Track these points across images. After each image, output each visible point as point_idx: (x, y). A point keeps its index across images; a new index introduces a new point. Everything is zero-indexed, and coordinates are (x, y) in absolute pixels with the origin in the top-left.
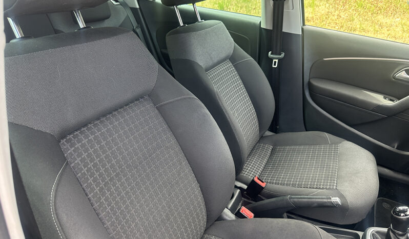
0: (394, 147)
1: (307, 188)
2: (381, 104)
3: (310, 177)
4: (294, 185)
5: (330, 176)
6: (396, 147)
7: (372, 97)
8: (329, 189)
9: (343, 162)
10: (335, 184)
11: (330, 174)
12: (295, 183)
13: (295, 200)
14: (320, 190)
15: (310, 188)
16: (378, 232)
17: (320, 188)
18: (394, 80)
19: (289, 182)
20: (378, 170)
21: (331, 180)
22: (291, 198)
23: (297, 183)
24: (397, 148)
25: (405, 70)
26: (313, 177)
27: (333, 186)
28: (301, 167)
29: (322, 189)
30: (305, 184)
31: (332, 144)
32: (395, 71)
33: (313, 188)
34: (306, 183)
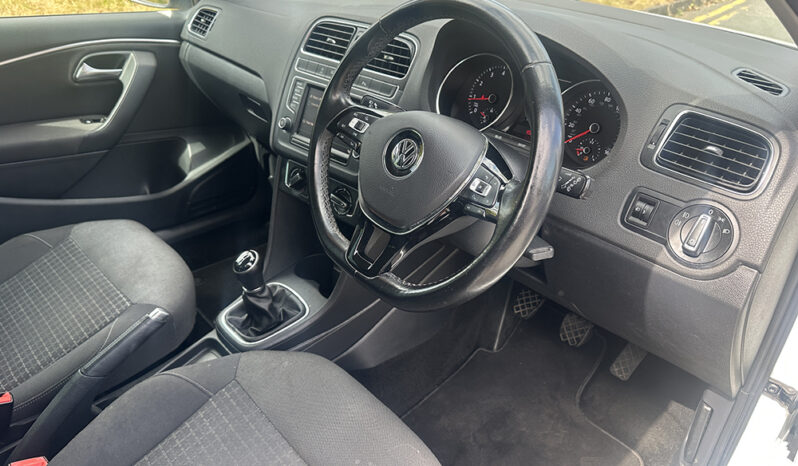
0: (145, 194)
1: (86, 339)
2: (86, 134)
3: (73, 321)
4: (58, 355)
5: (104, 295)
6: (148, 191)
7: (64, 128)
8: (122, 312)
9: (102, 260)
10: (124, 299)
11: (101, 291)
12: (55, 350)
13: (97, 366)
14: (112, 325)
15: (90, 336)
16: (231, 313)
17: (107, 324)
18: (77, 84)
19: (45, 358)
20: (160, 237)
21: (111, 299)
22: (86, 370)
23: (61, 346)
24: (151, 192)
25: (84, 62)
26: (77, 317)
27: (124, 303)
28: (40, 318)
29: (111, 321)
30: (76, 338)
31: (56, 245)
32: (70, 70)
33: (96, 332)
34: (77, 333)
